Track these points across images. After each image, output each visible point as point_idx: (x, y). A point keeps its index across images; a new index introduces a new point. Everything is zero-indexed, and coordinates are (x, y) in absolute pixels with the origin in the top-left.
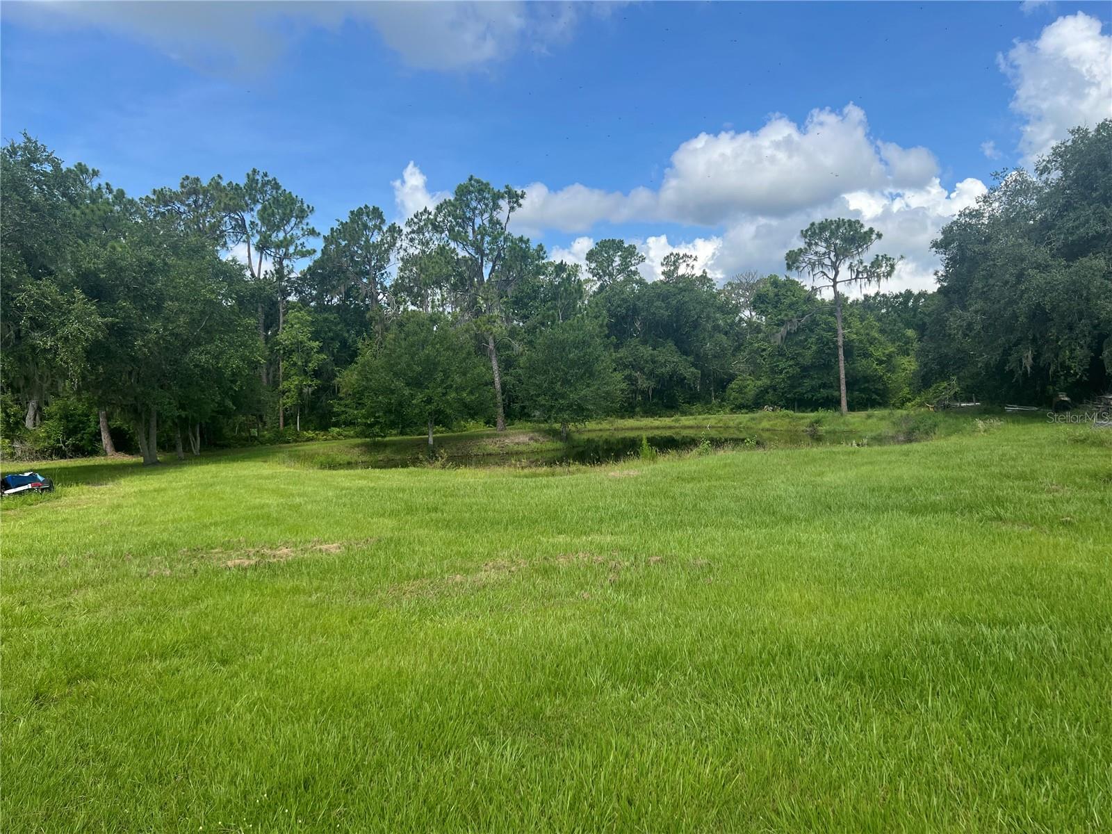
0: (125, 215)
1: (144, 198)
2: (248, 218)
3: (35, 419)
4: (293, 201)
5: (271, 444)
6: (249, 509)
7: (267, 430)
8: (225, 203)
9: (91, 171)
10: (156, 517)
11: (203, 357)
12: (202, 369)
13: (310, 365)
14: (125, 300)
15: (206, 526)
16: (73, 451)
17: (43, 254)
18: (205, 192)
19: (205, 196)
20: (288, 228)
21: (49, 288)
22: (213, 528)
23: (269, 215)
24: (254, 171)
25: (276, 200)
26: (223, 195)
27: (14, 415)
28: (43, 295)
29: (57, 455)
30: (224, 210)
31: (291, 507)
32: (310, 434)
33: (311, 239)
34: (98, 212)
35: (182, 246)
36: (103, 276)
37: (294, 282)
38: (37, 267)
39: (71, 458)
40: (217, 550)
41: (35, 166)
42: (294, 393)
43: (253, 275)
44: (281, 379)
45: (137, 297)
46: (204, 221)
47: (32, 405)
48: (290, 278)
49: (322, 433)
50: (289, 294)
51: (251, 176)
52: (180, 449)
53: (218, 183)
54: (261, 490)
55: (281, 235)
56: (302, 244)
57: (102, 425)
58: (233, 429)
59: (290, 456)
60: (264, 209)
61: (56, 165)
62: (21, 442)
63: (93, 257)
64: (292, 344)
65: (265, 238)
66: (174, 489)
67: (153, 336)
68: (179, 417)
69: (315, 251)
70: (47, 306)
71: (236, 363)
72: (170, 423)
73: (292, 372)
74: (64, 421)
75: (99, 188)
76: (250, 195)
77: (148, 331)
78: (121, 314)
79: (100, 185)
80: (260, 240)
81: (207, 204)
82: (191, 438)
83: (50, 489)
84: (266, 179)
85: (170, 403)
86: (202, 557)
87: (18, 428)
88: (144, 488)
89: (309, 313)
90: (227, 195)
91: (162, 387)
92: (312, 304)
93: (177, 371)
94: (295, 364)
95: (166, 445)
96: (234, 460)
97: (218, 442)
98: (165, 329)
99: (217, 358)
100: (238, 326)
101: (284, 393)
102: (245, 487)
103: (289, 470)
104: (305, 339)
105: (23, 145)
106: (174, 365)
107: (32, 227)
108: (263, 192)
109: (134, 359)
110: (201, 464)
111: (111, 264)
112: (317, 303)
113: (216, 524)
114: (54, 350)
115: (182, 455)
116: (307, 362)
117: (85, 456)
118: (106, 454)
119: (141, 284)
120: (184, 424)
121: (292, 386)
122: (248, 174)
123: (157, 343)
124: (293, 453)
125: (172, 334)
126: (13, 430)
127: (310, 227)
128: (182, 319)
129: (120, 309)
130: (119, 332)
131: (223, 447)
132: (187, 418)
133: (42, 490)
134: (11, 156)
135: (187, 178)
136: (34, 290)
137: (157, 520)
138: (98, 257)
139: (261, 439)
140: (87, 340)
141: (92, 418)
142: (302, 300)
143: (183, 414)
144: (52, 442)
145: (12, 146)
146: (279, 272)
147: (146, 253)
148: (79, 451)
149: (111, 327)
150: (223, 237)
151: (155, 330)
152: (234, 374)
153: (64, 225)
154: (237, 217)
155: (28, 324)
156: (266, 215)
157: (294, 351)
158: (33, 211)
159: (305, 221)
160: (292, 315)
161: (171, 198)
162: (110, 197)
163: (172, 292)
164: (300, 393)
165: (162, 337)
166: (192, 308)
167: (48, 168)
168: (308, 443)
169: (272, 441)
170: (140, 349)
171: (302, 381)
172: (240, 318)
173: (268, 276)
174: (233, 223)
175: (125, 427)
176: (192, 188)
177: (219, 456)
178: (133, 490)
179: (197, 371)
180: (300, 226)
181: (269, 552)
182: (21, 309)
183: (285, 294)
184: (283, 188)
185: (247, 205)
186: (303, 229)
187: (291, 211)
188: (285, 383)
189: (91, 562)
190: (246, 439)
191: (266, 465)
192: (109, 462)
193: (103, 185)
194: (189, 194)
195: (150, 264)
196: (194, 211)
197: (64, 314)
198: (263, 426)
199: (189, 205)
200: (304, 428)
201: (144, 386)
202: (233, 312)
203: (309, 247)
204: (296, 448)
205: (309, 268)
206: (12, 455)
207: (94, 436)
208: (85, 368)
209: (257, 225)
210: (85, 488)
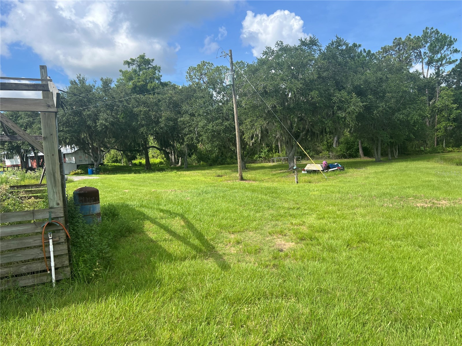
0: (370, 60)
1: (377, 52)
2: (422, 50)
3: (336, 144)
4: (445, 38)
5: (430, 154)
6: (423, 182)
7: (428, 147)
8: (412, 46)
9: (358, 45)
10: (383, 182)
11: (401, 116)
12: (401, 121)
13: (452, 116)
14: (371, 95)
15: (405, 188)
16: (349, 156)
17: (342, 81)
18: (404, 43)
19: (403, 45)
20: (442, 52)
21: (344, 93)
22: (408, 189)
23: (433, 47)
24: (427, 28)
25: (437, 39)
26: (412, 43)
27: (330, 143)
28: (342, 97)
29: (343, 157)
30: (412, 49)
31: (445, 182)
32: (450, 149)
33: (455, 54)
34: (360, 62)
35: (394, 69)
36: (362, 87)
37: (445, 77)
38: (339, 86)
39: (348, 158)
40: (411, 199)
41: (339, 48)
42: (443, 130)
43: (424, 77)
44: (436, 124)
45: (375, 93)
46: (402, 56)
47: (336, 139)
48: (442, 76)
49: (457, 148)
50: (442, 83)
51: (425, 31)
52: (390, 155)
53: (410, 38)
54: (428, 174)
55: (439, 56)
56: (450, 58)
57: (360, 146)
58: (412, 147)
59: (441, 159)
60: (431, 45)
61: (347, 45)
62: (332, 153)
63: (359, 80)
64: (442, 107)
65: (431, 58)
66: (389, 172)
67: (381, 109)
68: (390, 142)
69: (457, 60)
70: (343, 101)
71: (416, 117)
72: (386, 145)
73: (442, 120)
74: (346, 145)
75: (361, 52)
76: (424, 40)
77: (379, 107)
78: (369, 101)
79: (361, 50)
80: (429, 60)
81: (404, 49)
82: (394, 151)
83: (343, 170)
84: (432, 30)
85: (387, 136)
86: (405, 201)
87: (331, 147)
88: (377, 171)
89: (452, 90)
90: (413, 42)
91: (383, 130)
92: (454, 86)
93: (390, 123)
94: (444, 116)
95: (384, 154)
96: (414, 160)
97: (405, 153)
98: (386, 106)
99: (407, 116)
100: (418, 101)
101: (437, 130)
102: (421, 172)
103: (441, 165)
104: (450, 104)
105: (336, 40)
106: (389, 120)
107: (339, 71)
108: (430, 37)
109: (373, 119)
110: (399, 162)
111: (366, 81)
112: (456, 86)
113: (409, 187)
114: (345, 118)
115: (390, 158)
116: (450, 115)
117: (353, 158)
118: (361, 157)
119: (376, 88)
120: (392, 145)
121: (442, 127)
122: (424, 31)
123: (382, 112)
124: (443, 158)
125: (388, 107)
126: (329, 148)
127: (454, 49)
128: (393, 100)
129: (369, 99)
130: (368, 109)
131: (408, 154)
132: (393, 143)
133: (341, 170)
134: (332, 46)
135: (396, 39)
136: (339, 95)
137: (384, 184)
138: (360, 79)
139: (425, 151)
140: (356, 113)
141: (356, 143)
142: (448, 85)
143: (392, 141)
144: (342, 152)
145: (332, 42)
146: (438, 74)
147: (379, 74)
148: (351, 156)
149: (365, 106)
150: (411, 62)
151: (382, 106)
152: (414, 122)
153: (349, 69)
154: (417, 51)
155: (336, 108)
156: (432, 48)
157: (443, 110)
158: (339, 65)
159: (452, 47)
160: (443, 92)
161: (389, 49)
162: (365, 54)
163: (389, 89)
164: (446, 130)
165: (385, 109)
166: (397, 95)
167: (344, 47)
168: (449, 153)
169: (431, 152)
170: (376, 115)
171: (447, 124)
172: (418, 97)
173: (431, 76)
174: (415, 55)
175: (368, 147)
176: (398, 43)
177: (406, 158)
178: (372, 171)
179: (398, 122)
180: (449, 49)
181: (436, 202)
182: (334, 103)
183: (440, 83)
184: (440, 33)
185: (423, 45)
186: (451, 50)
187: (445, 43)
188: (438, 125)
189: (360, 198)
190: (419, 151)
191: (429, 163)
192: (362, 160)
193: (363, 50)
194: (397, 46)
195: (381, 79)
196: (398, 53)
197: (349, 103)
198: (426, 146)
199: (396, 51)
200: (447, 146)
201: (376, 129)
202: (415, 95)
203: (453, 59)
204: (443, 156)
205: (453, 69)
206: (329, 157)
207: (356, 150)
208: (356, 124)
209: (427, 53)
210: (355, 170)
